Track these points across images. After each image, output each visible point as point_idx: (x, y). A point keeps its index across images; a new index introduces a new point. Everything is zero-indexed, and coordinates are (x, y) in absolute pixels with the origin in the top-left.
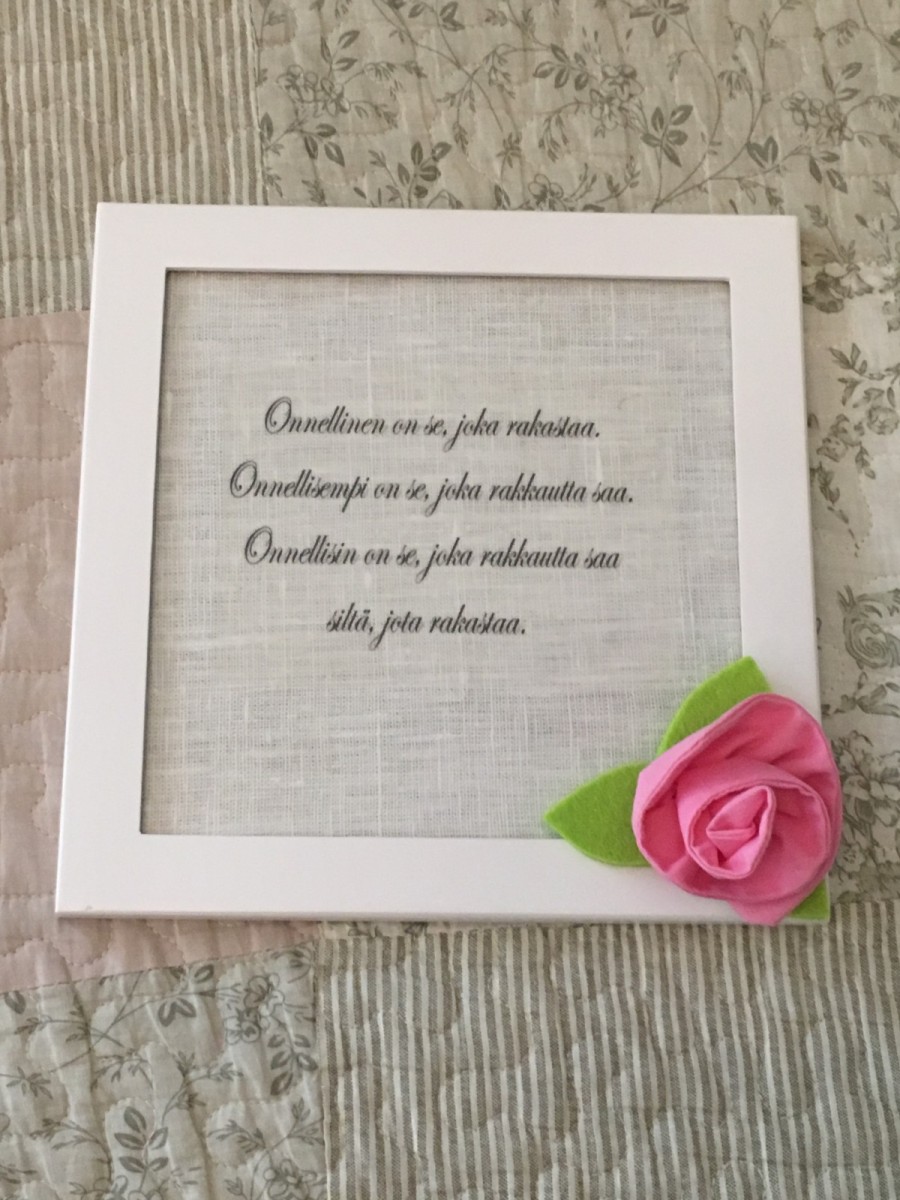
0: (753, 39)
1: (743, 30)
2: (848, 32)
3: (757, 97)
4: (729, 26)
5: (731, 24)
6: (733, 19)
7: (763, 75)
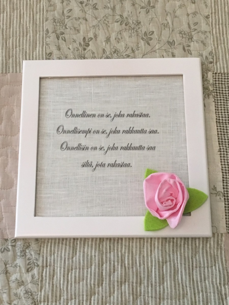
0: (171, 15)
1: (169, 13)
2: (195, 15)
3: (171, 30)
5: (166, 11)
6: (166, 10)
7: (173, 24)
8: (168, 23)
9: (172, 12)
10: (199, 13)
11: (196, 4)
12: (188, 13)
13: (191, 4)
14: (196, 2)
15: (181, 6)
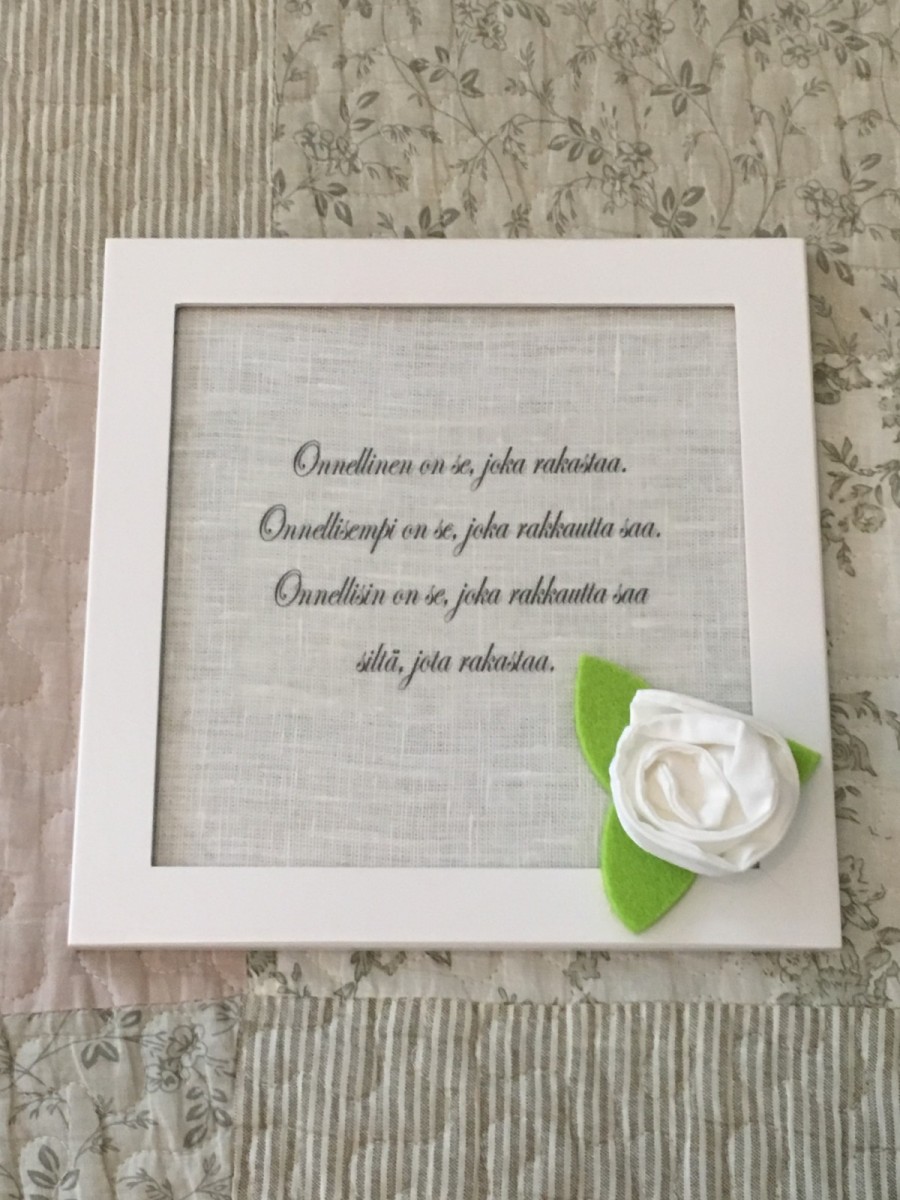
0: (772, 124)
1: (764, 115)
2: (871, 123)
3: (771, 182)
4: (749, 109)
5: (752, 107)
6: (755, 103)
7: (779, 161)
8: (761, 156)
9: (775, 110)
10: (885, 116)
11: (875, 81)
12: (839, 118)
13: (853, 81)
14: (873, 72)
15: (813, 87)
